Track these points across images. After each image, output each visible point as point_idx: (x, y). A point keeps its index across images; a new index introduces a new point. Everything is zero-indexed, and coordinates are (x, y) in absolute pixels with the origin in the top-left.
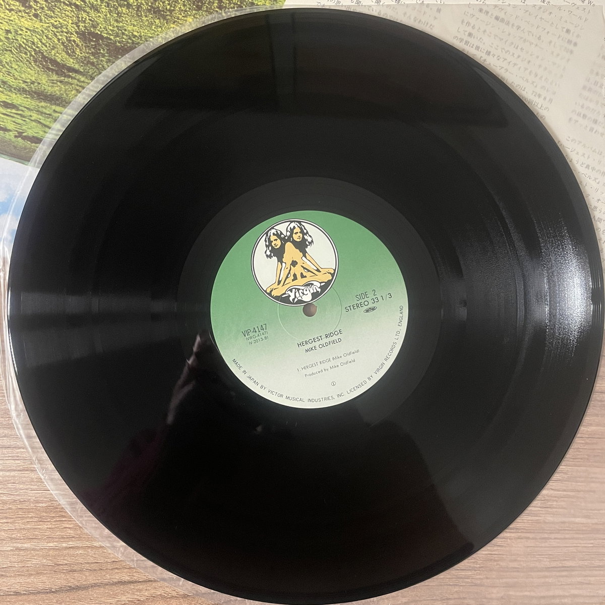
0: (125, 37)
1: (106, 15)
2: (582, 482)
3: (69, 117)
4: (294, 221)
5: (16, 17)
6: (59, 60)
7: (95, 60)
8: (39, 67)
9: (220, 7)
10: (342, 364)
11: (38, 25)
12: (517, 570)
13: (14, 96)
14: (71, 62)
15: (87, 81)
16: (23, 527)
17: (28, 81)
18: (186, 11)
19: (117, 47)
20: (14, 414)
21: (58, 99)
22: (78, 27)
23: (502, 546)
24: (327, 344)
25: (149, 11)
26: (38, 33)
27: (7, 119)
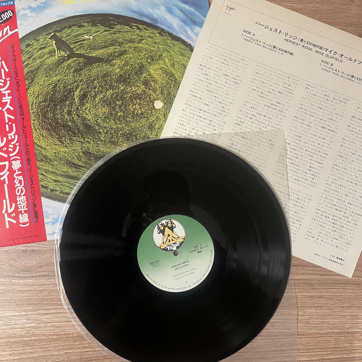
0: (100, 153)
1: (93, 145)
2: (286, 315)
3: (80, 184)
4: (168, 219)
5: (58, 147)
6: (75, 163)
7: (89, 162)
8: (68, 166)
9: (136, 139)
10: (190, 274)
11: (67, 150)
12: (262, 352)
13: (59, 177)
14: (80, 164)
15: (86, 170)
16: (68, 344)
17: (64, 171)
18: (123, 141)
19: (97, 156)
20: (62, 300)
21: (76, 177)
22: (82, 150)
23: (256, 343)
24: (183, 266)
25: (109, 142)
26: (67, 153)
27: (56, 187)
